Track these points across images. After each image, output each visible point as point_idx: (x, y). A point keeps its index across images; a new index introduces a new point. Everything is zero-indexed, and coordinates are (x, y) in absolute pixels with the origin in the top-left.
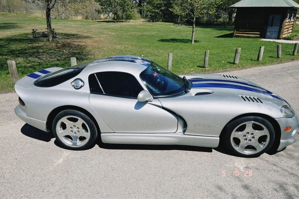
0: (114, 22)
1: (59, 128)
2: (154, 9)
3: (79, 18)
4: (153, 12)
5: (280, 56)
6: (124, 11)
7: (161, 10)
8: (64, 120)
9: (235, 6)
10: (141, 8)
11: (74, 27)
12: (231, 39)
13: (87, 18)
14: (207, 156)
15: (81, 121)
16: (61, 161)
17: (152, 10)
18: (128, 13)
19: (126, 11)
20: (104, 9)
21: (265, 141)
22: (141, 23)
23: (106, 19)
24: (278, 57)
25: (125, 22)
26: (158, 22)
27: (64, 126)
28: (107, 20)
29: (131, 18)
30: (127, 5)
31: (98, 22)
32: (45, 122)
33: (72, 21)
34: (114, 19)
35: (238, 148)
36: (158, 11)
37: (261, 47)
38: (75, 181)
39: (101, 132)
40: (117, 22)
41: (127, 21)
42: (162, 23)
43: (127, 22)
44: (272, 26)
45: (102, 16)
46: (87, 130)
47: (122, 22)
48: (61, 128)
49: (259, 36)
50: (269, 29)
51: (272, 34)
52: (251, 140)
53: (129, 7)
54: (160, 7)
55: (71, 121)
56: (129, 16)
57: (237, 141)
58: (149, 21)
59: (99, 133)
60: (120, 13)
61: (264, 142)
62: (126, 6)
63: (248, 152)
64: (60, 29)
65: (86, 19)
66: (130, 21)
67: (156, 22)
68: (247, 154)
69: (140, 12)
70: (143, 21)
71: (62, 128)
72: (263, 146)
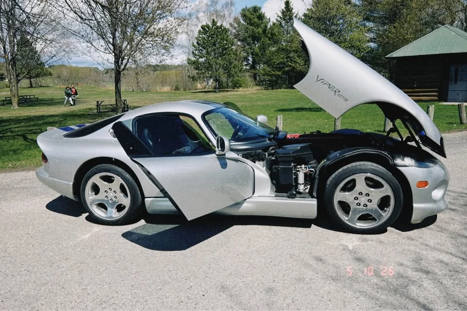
0: (215, 92)
2: (273, 70)
3: (166, 89)
4: (272, 76)
5: (465, 121)
6: (229, 76)
7: (284, 73)
8: (96, 179)
9: (393, 56)
10: (254, 72)
11: (156, 99)
13: (177, 89)
14: (301, 232)
15: (118, 181)
16: (87, 236)
17: (270, 72)
18: (236, 78)
19: (233, 76)
20: (201, 74)
21: (388, 205)
22: (255, 92)
23: (205, 88)
24: (461, 123)
25: (231, 91)
26: (280, 88)
27: (96, 189)
28: (206, 90)
29: (240, 86)
30: (234, 67)
31: (192, 92)
32: (72, 183)
33: (157, 92)
34: (215, 88)
35: (347, 219)
36: (280, 73)
37: (428, 107)
40: (220, 91)
41: (235, 90)
42: (286, 90)
43: (234, 91)
44: (456, 82)
45: (199, 86)
46: (126, 195)
47: (227, 91)
48: (92, 192)
49: (436, 98)
50: (452, 87)
51: (458, 94)
52: (367, 206)
53: (236, 70)
54: (284, 68)
55: (105, 181)
56: (237, 83)
58: (266, 89)
59: (143, 197)
60: (224, 79)
61: (387, 207)
62: (232, 69)
63: (360, 225)
64: (136, 102)
65: (175, 90)
66: (238, 90)
67: (277, 89)
68: (362, 228)
69: (254, 77)
70: (257, 90)
72: (386, 215)
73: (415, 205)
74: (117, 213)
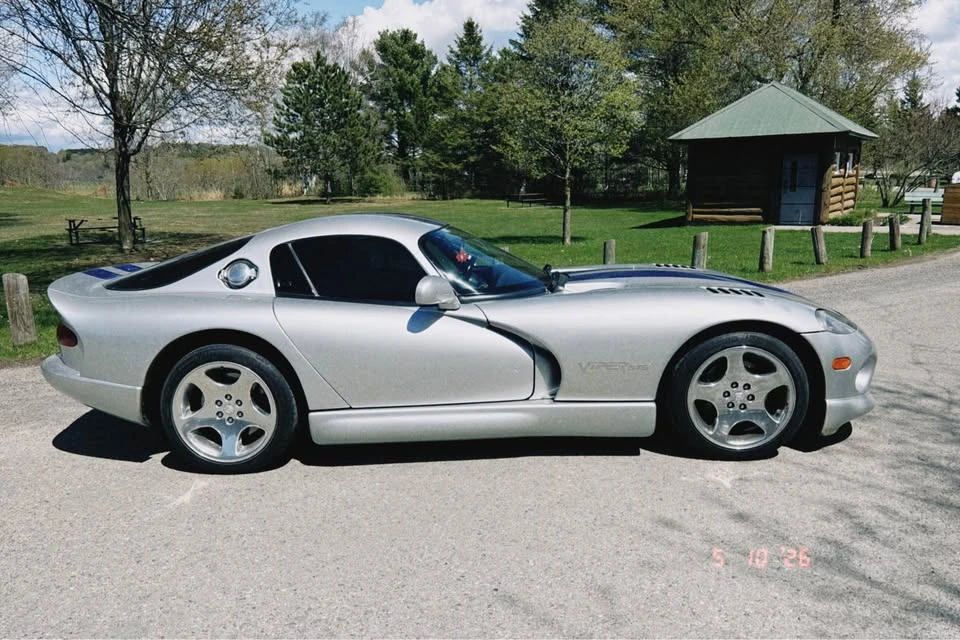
0: (324, 202)
1: (182, 406)
2: (443, 161)
3: (214, 195)
4: (442, 171)
5: (824, 259)
6: (354, 170)
7: (467, 167)
8: (198, 377)
9: (683, 137)
10: (405, 163)
11: (197, 217)
12: (683, 229)
13: (239, 195)
14: (626, 464)
15: (248, 378)
16: (187, 498)
17: (440, 164)
18: (369, 174)
19: (362, 170)
20: (292, 164)
21: (783, 404)
22: (408, 203)
23: (300, 195)
24: (818, 262)
25: (358, 201)
26: (460, 198)
27: (195, 399)
28: (303, 198)
29: (378, 192)
30: (363, 153)
31: (273, 203)
32: (140, 388)
33: (191, 203)
34: (324, 194)
35: (711, 433)
36: (458, 167)
37: (764, 233)
38: (234, 537)
39: (310, 409)
40: (334, 201)
41: (367, 199)
42: (471, 201)
43: (364, 201)
44: (793, 188)
45: (286, 189)
46: (266, 408)
47: (350, 201)
48: (186, 405)
49: (760, 217)
50: (787, 197)
51: (798, 211)
52: (745, 407)
53: (368, 158)
54: (465, 156)
55: (218, 381)
56: (372, 186)
57: (707, 411)
58: (432, 198)
59: (304, 410)
60: (341, 175)
61: (782, 408)
62: (361, 156)
63: (739, 444)
64: (157, 223)
65: (235, 198)
66: (372, 198)
67: (452, 198)
68: (738, 448)
69: (404, 173)
70: (413, 199)
71: (189, 407)
72: (781, 421)
73: (829, 402)
74: (243, 447)
